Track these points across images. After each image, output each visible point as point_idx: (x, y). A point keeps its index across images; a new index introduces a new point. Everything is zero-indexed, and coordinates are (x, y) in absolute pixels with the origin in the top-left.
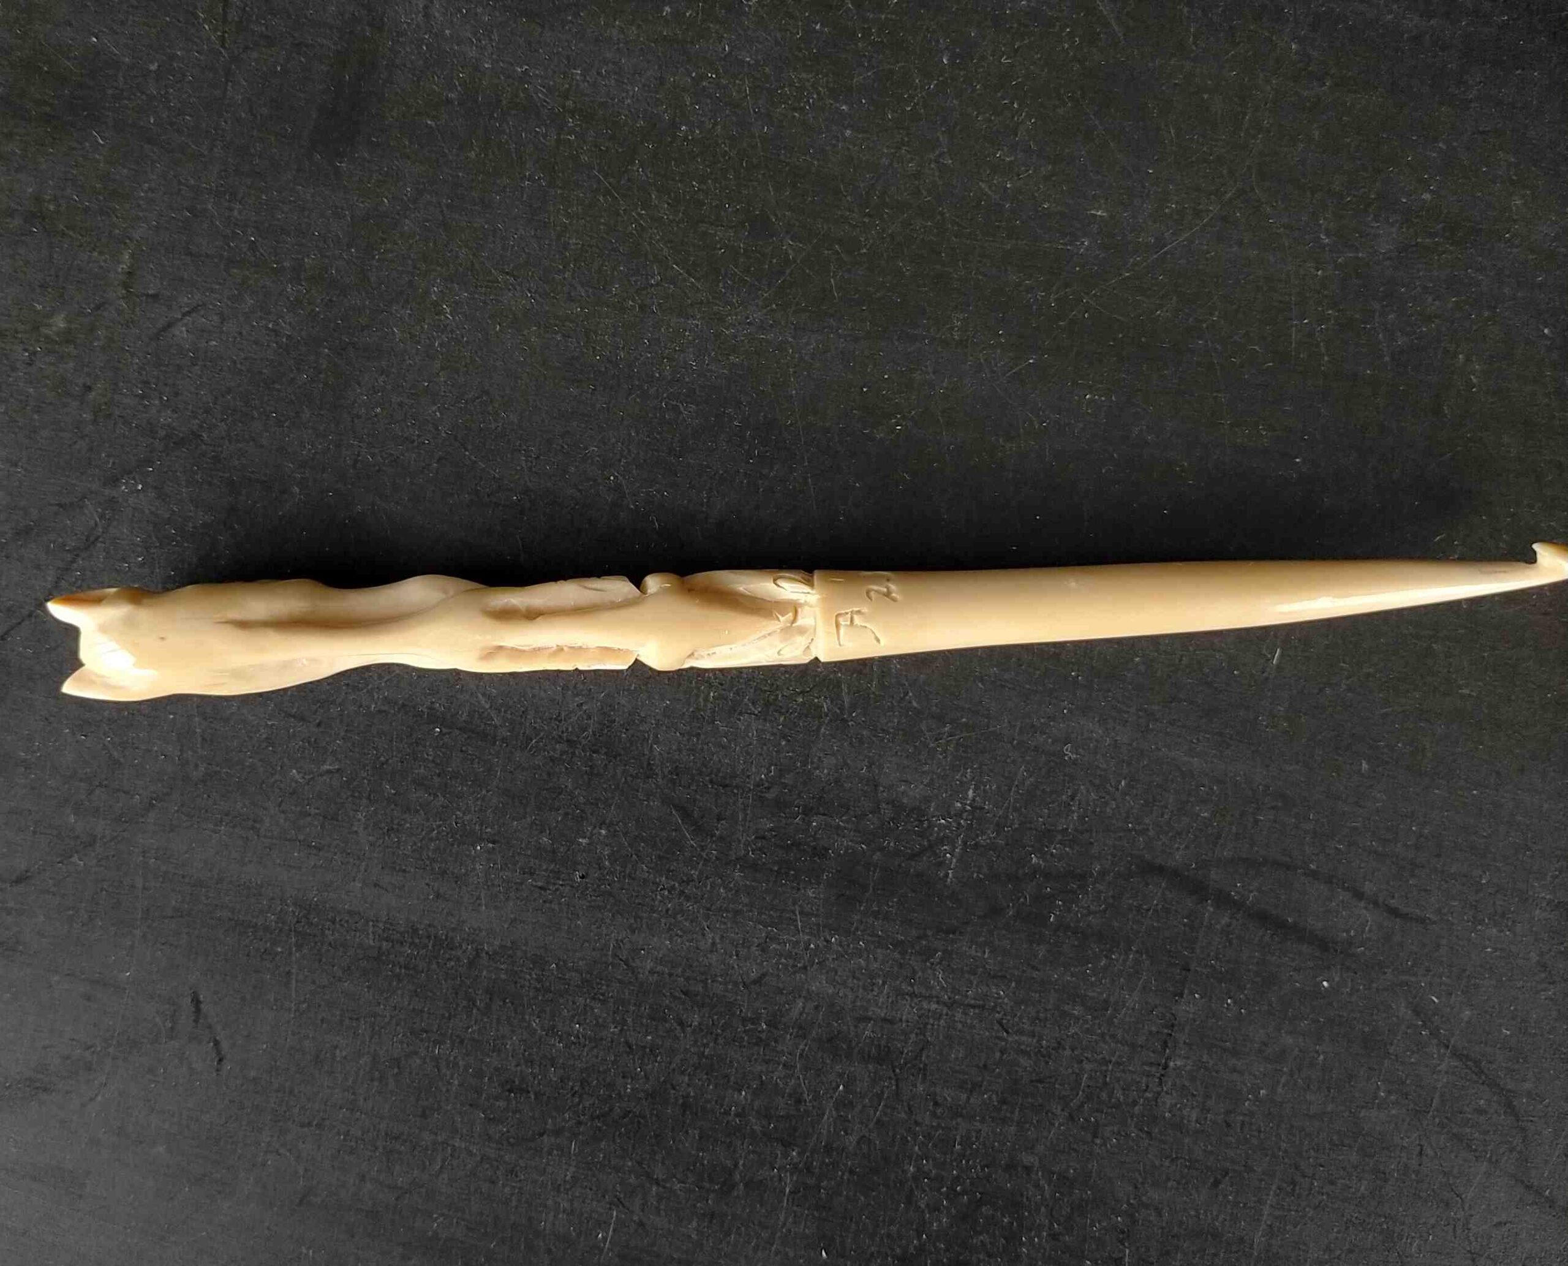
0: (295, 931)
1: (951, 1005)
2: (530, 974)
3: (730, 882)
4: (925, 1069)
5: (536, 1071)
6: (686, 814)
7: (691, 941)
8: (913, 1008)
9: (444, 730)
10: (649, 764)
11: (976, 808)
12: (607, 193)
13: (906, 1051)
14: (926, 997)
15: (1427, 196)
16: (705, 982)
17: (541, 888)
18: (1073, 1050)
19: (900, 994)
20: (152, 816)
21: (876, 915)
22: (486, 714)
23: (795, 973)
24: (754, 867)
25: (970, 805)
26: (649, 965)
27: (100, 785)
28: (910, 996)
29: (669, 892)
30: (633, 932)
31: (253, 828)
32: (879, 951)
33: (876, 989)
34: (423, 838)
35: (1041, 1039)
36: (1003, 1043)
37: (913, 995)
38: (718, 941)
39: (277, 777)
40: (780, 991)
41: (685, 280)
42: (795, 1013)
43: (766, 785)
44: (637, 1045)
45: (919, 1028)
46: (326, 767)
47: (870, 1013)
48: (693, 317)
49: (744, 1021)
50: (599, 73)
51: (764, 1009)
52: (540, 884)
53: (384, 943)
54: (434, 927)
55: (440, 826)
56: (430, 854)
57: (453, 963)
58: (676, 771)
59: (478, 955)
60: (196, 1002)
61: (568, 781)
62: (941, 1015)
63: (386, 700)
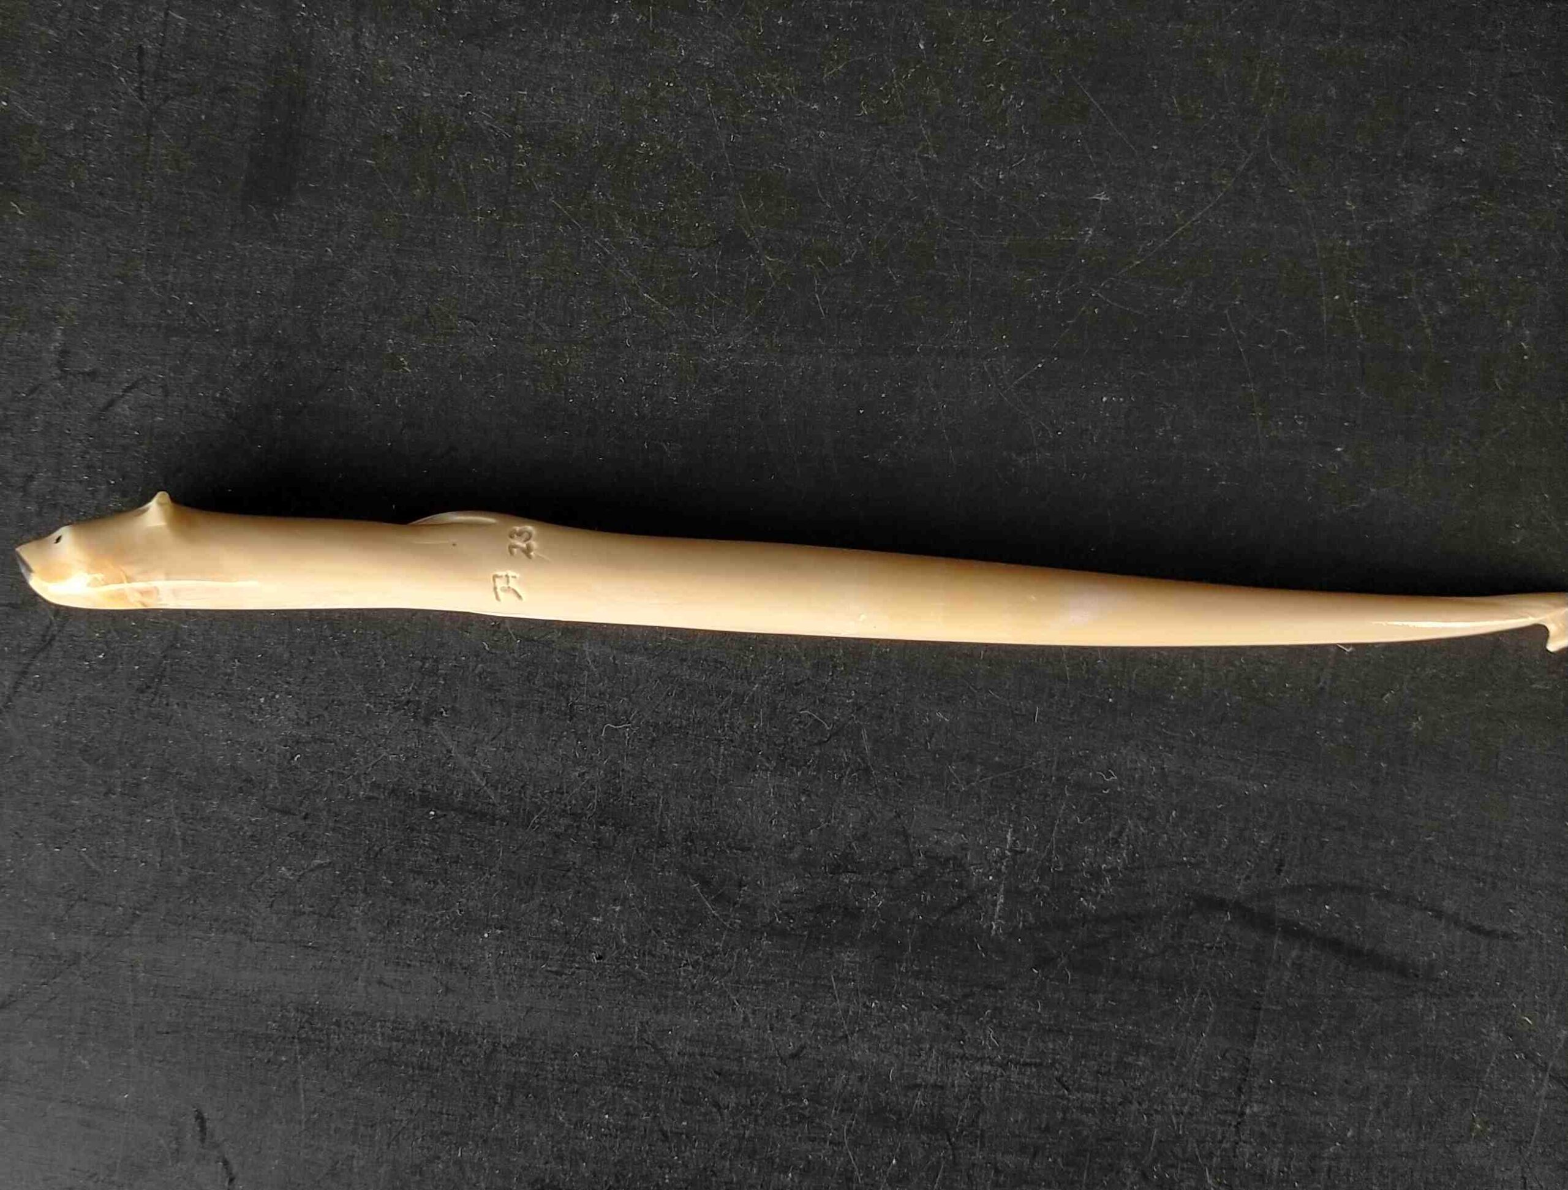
0: (299, 1038)
1: (1004, 1066)
2: (552, 1065)
3: (759, 952)
4: (982, 1136)
5: (567, 1167)
6: (705, 883)
7: (721, 1017)
8: (965, 1072)
9: (438, 812)
10: (661, 832)
11: (1016, 853)
12: (567, 222)
13: (961, 1118)
14: (978, 1059)
15: (1459, 150)
16: (739, 1059)
17: (557, 973)
18: (1140, 1104)
19: (948, 1056)
20: (137, 928)
21: (917, 975)
22: (481, 793)
23: (833, 1044)
24: (783, 934)
25: (1010, 850)
26: (678, 1045)
27: (80, 898)
28: (961, 1059)
29: (693, 967)
30: (658, 1012)
31: (245, 932)
32: (923, 1013)
33: (923, 1053)
34: (427, 929)
35: (1104, 1093)
36: (1065, 1102)
37: (963, 1057)
38: (750, 1015)
39: (267, 875)
40: (820, 1064)
41: (657, 309)
42: (838, 1084)
43: (788, 844)
44: (671, 1132)
45: (973, 1093)
46: (317, 862)
47: (919, 1081)
48: (670, 348)
49: (785, 1097)
50: (548, 93)
51: (805, 1084)
52: (554, 969)
53: (395, 1043)
54: (446, 1022)
55: (442, 915)
56: (435, 945)
57: (468, 1059)
58: (689, 837)
59: (494, 1050)
60: (200, 1118)
61: (574, 857)
62: (995, 1077)
63: (375, 786)
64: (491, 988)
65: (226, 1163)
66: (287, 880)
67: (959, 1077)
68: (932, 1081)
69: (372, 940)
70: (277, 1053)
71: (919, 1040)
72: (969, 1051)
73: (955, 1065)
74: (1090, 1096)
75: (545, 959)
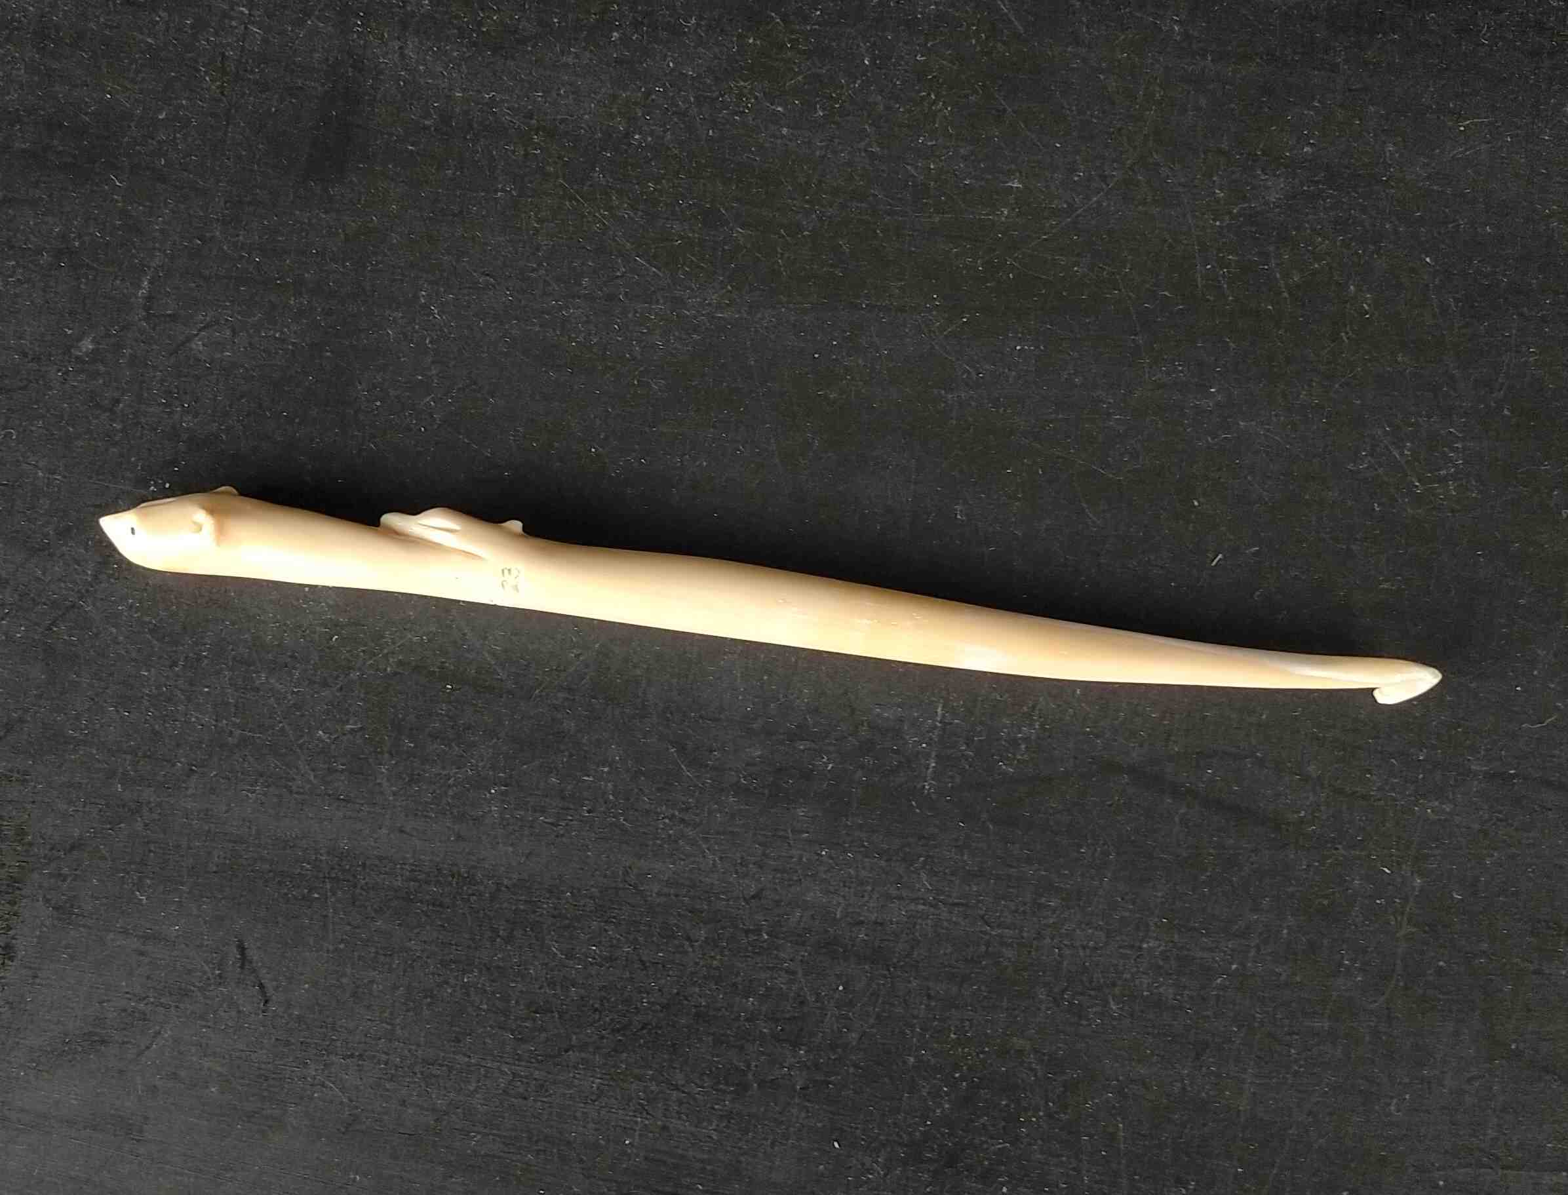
0: (329, 877)
1: (935, 905)
2: (548, 904)
3: (726, 806)
6: (682, 749)
7: (693, 862)
10: (644, 705)
11: (945, 724)
12: (573, 198)
14: (912, 899)
15: (1308, 149)
16: (708, 899)
17: (552, 824)
19: (890, 898)
20: (192, 781)
22: (492, 669)
23: (790, 886)
24: (747, 791)
25: (940, 722)
26: (656, 886)
27: (145, 756)
29: (670, 819)
30: (639, 858)
32: (866, 860)
33: (866, 894)
35: (1021, 929)
36: (988, 937)
37: (900, 898)
39: (306, 738)
40: (778, 903)
41: (647, 270)
42: (793, 922)
43: (752, 716)
44: (649, 961)
45: (909, 928)
47: (862, 918)
48: (657, 302)
49: (747, 932)
50: (558, 94)
51: (765, 920)
52: (551, 820)
60: (242, 949)
61: (570, 725)
62: (928, 914)
63: (400, 663)
64: (496, 837)
65: (261, 986)
66: (323, 741)
68: (873, 918)
69: (394, 794)
70: (312, 889)
71: (862, 882)
72: (905, 891)
73: (893, 904)
74: (1010, 932)
75: (543, 811)
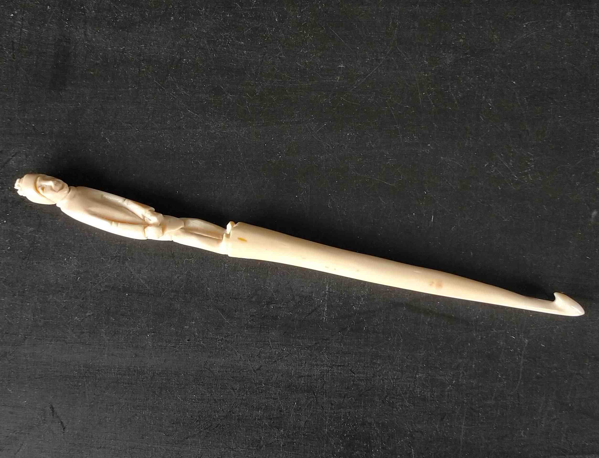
2: (175, 379)
3: (243, 334)
6: (223, 311)
7: (232, 358)
9: (129, 294)
10: (207, 295)
11: (330, 292)
12: (160, 88)
13: (318, 386)
14: (322, 365)
15: (461, 41)
16: (239, 372)
17: (173, 347)
18: (380, 377)
19: (312, 365)
20: (26, 342)
21: (298, 338)
22: (144, 286)
23: (272, 364)
24: (252, 327)
25: (328, 292)
26: (218, 369)
27: (6, 333)
28: (316, 366)
29: (221, 341)
30: (210, 358)
31: (64, 341)
32: (302, 351)
33: (303, 365)
34: (127, 335)
35: (367, 374)
36: (353, 378)
38: (242, 356)
39: (70, 320)
40: (268, 371)
41: (193, 115)
42: (274, 379)
43: (251, 296)
44: (217, 399)
45: (321, 377)
46: (88, 314)
47: (302, 374)
48: (199, 128)
49: (256, 384)
50: (151, 46)
51: (263, 379)
52: (173, 345)
53: (119, 376)
54: (136, 367)
55: (133, 329)
56: (131, 340)
57: (145, 379)
58: (217, 296)
59: (154, 376)
60: (52, 408)
61: (178, 306)
62: (329, 371)
63: (106, 286)
64: (151, 354)
65: (62, 423)
66: (77, 321)
67: (316, 372)
68: (307, 375)
69: (109, 340)
70: (78, 382)
71: (301, 360)
72: (319, 362)
73: (314, 368)
74: (362, 375)
75: (170, 342)
